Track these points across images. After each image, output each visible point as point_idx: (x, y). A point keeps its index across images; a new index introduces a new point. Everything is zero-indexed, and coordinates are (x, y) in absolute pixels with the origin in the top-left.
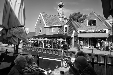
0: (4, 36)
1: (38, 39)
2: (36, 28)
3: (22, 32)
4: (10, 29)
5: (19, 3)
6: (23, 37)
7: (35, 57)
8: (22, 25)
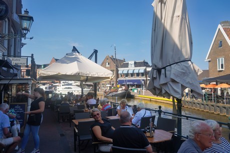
0: (155, 81)
1: (217, 84)
2: (209, 61)
3: (188, 71)
4: (164, 68)
5: (179, 16)
6: (191, 83)
7: (223, 126)
8: (186, 57)
